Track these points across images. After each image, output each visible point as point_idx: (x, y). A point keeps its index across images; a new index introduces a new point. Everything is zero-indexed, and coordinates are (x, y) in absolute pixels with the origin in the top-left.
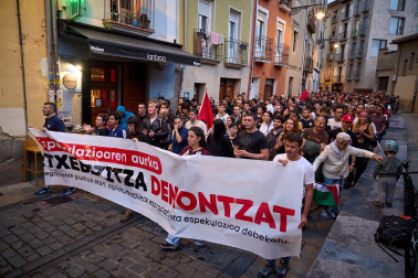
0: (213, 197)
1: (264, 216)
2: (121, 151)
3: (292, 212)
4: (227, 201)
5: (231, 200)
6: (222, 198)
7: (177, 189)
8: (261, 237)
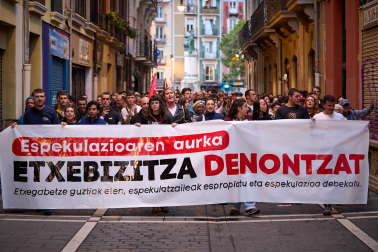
0: (296, 157)
1: (342, 165)
3: (362, 157)
4: (309, 159)
5: (313, 157)
6: (304, 157)
7: (254, 156)
8: (340, 184)
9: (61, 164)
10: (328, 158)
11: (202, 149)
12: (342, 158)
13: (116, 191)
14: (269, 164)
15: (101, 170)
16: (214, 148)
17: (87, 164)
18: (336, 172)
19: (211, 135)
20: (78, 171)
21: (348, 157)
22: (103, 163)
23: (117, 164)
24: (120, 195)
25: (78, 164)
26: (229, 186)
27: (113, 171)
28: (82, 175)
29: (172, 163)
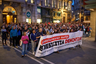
0: (76, 38)
2: (58, 37)
7: (71, 39)
11: (65, 38)
15: (51, 45)
16: (67, 38)
19: (67, 36)
20: (48, 46)
28: (48, 47)
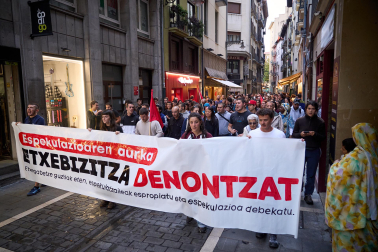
1: (269, 190)
3: (295, 181)
4: (230, 180)
5: (234, 179)
6: (224, 178)
8: (267, 211)
9: (47, 154)
10: (252, 181)
12: (269, 181)
13: (80, 180)
14: (191, 182)
17: (62, 157)
18: (262, 197)
21: (276, 181)
22: (72, 158)
23: (80, 160)
24: (83, 184)
25: (56, 156)
26: (154, 197)
27: (79, 165)
29: (116, 166)
